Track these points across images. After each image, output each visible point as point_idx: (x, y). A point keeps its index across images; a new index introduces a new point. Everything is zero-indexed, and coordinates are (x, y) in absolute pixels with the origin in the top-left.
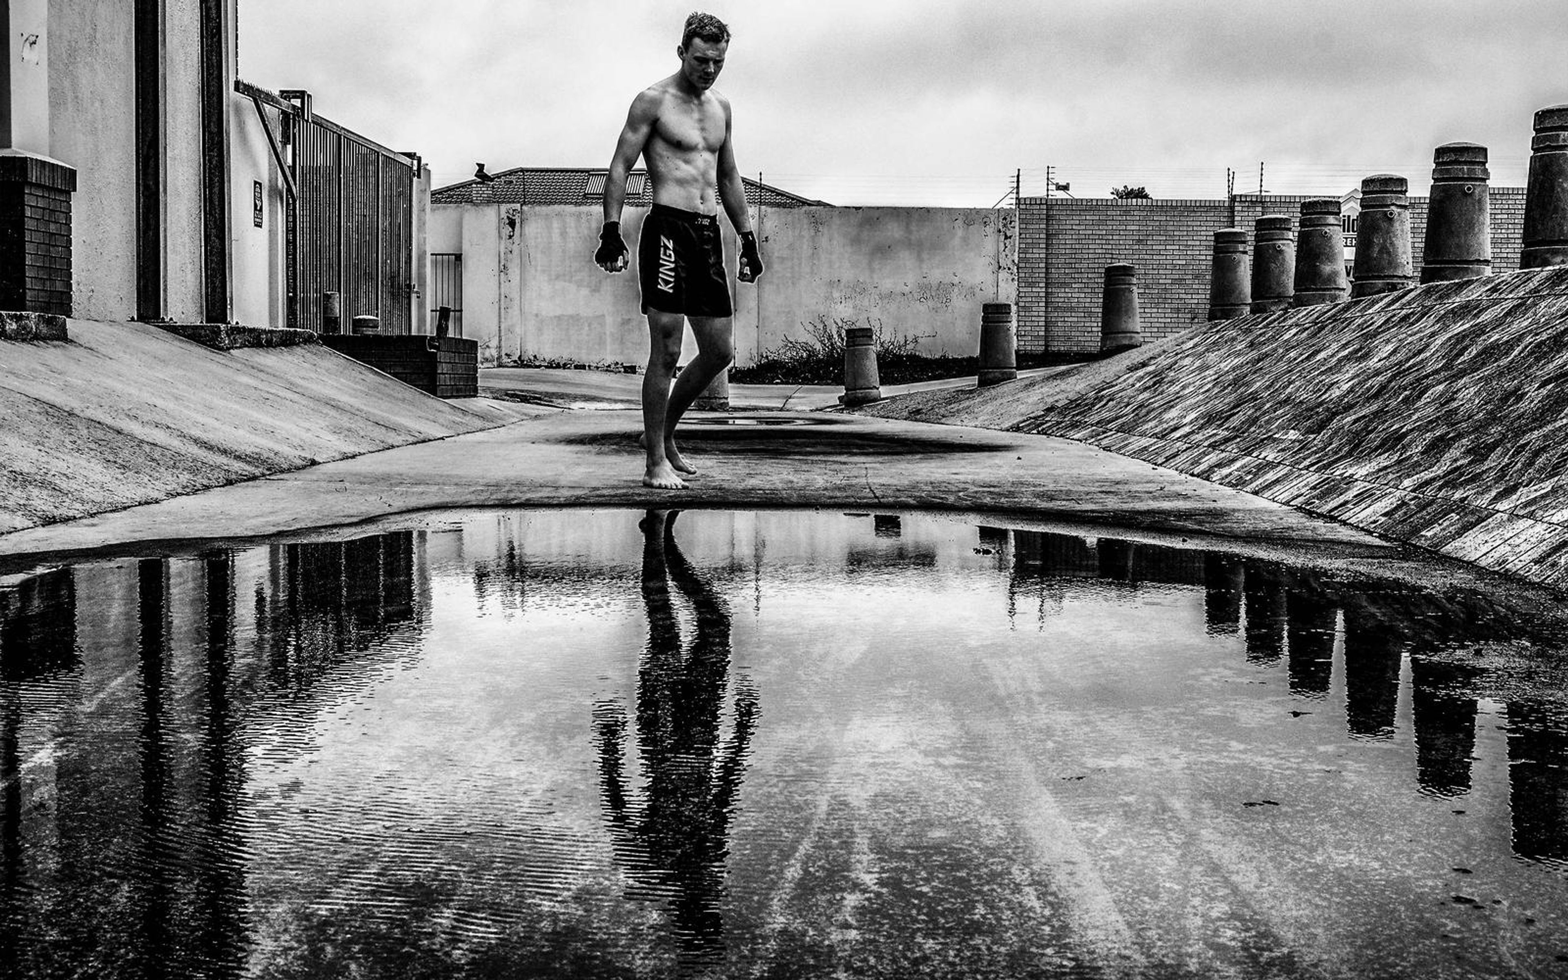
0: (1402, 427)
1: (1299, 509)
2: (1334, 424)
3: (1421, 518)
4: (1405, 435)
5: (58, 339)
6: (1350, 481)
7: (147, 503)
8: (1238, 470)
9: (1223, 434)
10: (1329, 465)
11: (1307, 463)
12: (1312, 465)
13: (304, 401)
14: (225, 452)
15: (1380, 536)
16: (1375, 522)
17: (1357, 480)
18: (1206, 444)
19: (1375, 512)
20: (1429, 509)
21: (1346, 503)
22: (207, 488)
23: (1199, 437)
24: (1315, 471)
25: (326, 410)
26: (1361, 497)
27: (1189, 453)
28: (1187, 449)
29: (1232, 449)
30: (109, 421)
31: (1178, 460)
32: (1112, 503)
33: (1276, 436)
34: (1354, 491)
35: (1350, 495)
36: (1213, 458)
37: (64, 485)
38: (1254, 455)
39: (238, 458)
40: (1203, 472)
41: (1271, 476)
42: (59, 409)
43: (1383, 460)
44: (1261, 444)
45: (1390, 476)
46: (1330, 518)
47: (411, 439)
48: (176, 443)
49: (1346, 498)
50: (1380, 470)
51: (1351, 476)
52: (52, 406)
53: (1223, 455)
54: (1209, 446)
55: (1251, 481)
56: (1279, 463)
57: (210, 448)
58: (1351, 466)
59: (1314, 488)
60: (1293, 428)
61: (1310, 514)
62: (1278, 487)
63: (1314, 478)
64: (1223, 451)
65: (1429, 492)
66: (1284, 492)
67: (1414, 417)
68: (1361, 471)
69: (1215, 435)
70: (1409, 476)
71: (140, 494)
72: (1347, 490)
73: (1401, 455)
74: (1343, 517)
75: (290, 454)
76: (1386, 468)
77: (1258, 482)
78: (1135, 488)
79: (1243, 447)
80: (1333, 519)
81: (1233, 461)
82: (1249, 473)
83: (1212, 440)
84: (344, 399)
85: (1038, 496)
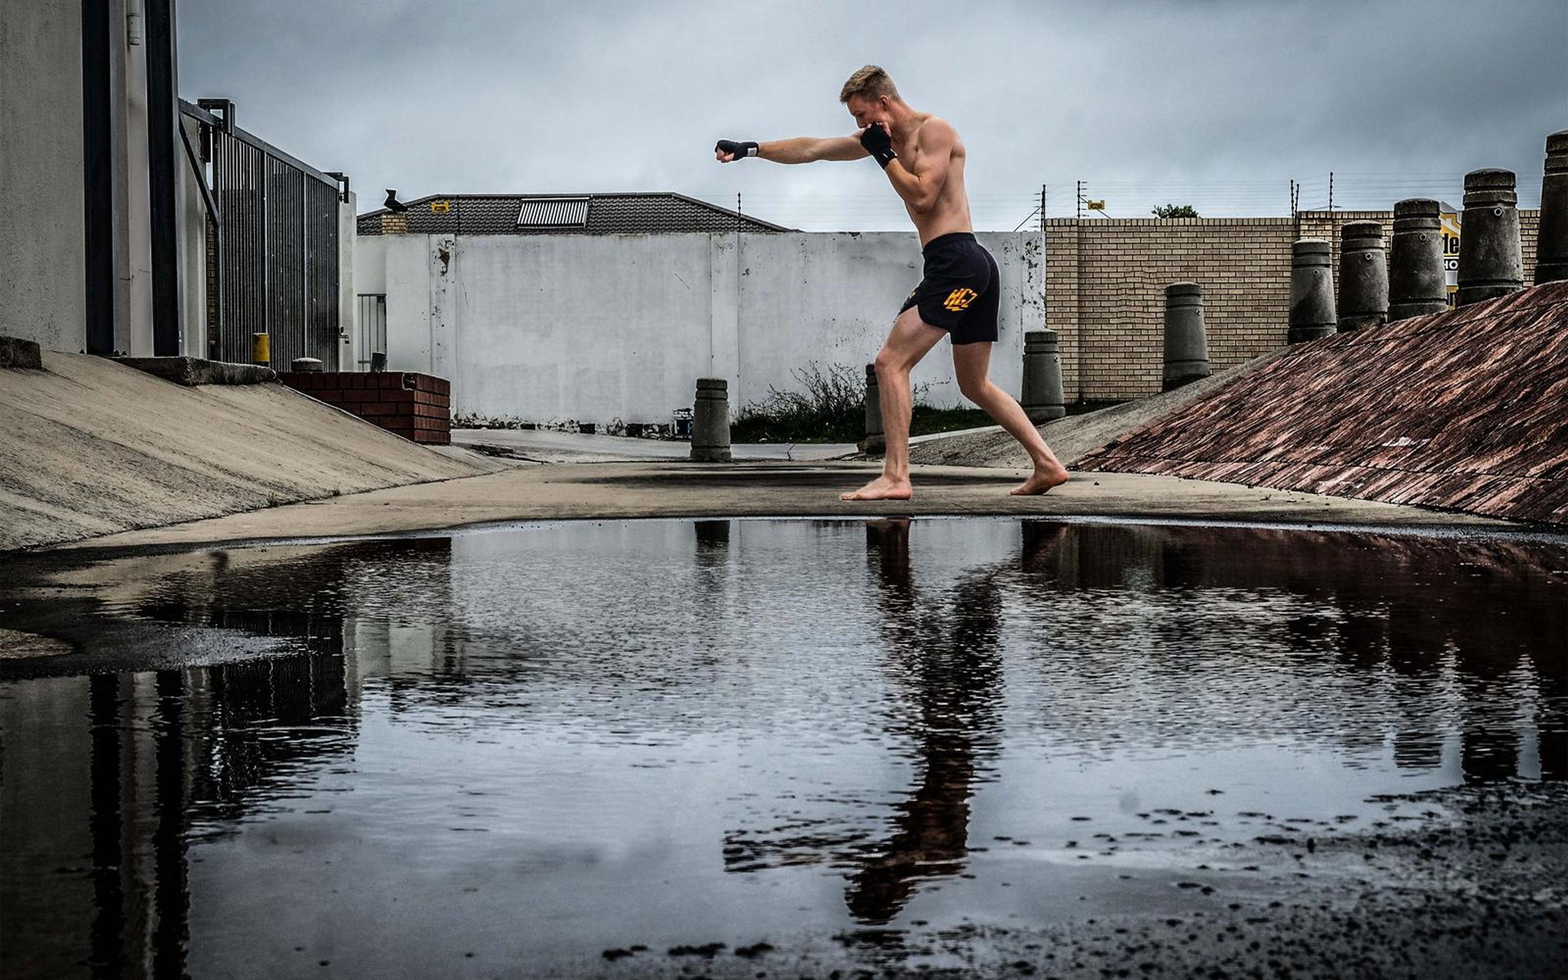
0: (1525, 422)
1: (1418, 506)
2: (1448, 427)
3: (1552, 498)
4: (1528, 429)
5: (33, 368)
6: (1472, 476)
7: (210, 518)
8: (1345, 480)
9: (1322, 449)
10: (1448, 465)
11: (1423, 465)
12: (1428, 467)
13: (291, 438)
14: (248, 479)
15: (1510, 519)
16: (1503, 508)
17: (1479, 474)
18: (1305, 460)
19: (1501, 500)
20: (1560, 491)
21: (1470, 495)
22: (256, 509)
23: (1295, 456)
24: (1433, 472)
25: (316, 448)
26: (1485, 489)
27: (1286, 471)
28: (1283, 468)
29: (1337, 461)
30: (129, 444)
31: (1275, 478)
32: (1217, 509)
33: (1385, 445)
34: (1479, 484)
35: (1473, 488)
36: (1316, 471)
37: (127, 497)
38: (1363, 464)
39: (264, 484)
40: (1306, 486)
41: (1384, 482)
42: (79, 431)
43: (1507, 454)
44: (1368, 454)
45: (1515, 467)
46: (1455, 509)
47: (412, 480)
48: (200, 468)
49: (1470, 491)
50: (1504, 463)
51: (1474, 471)
52: (72, 428)
53: (1327, 468)
54: (1309, 462)
55: (1362, 489)
56: (1392, 469)
57: (233, 475)
58: (1472, 463)
59: (1434, 486)
60: (1404, 435)
61: (1432, 509)
62: (1393, 491)
63: (1433, 479)
64: (1326, 465)
65: (1559, 476)
66: (1400, 495)
67: (1537, 412)
68: (1484, 466)
69: (1316, 450)
70: (1535, 464)
71: (200, 509)
72: (1471, 482)
73: (1526, 447)
74: (1469, 508)
75: (306, 486)
76: (1510, 460)
77: (1370, 489)
78: (1236, 499)
79: (1349, 459)
80: (1458, 511)
81: (1339, 472)
82: (1359, 482)
83: (1311, 456)
84: (328, 439)
85: (1136, 505)
